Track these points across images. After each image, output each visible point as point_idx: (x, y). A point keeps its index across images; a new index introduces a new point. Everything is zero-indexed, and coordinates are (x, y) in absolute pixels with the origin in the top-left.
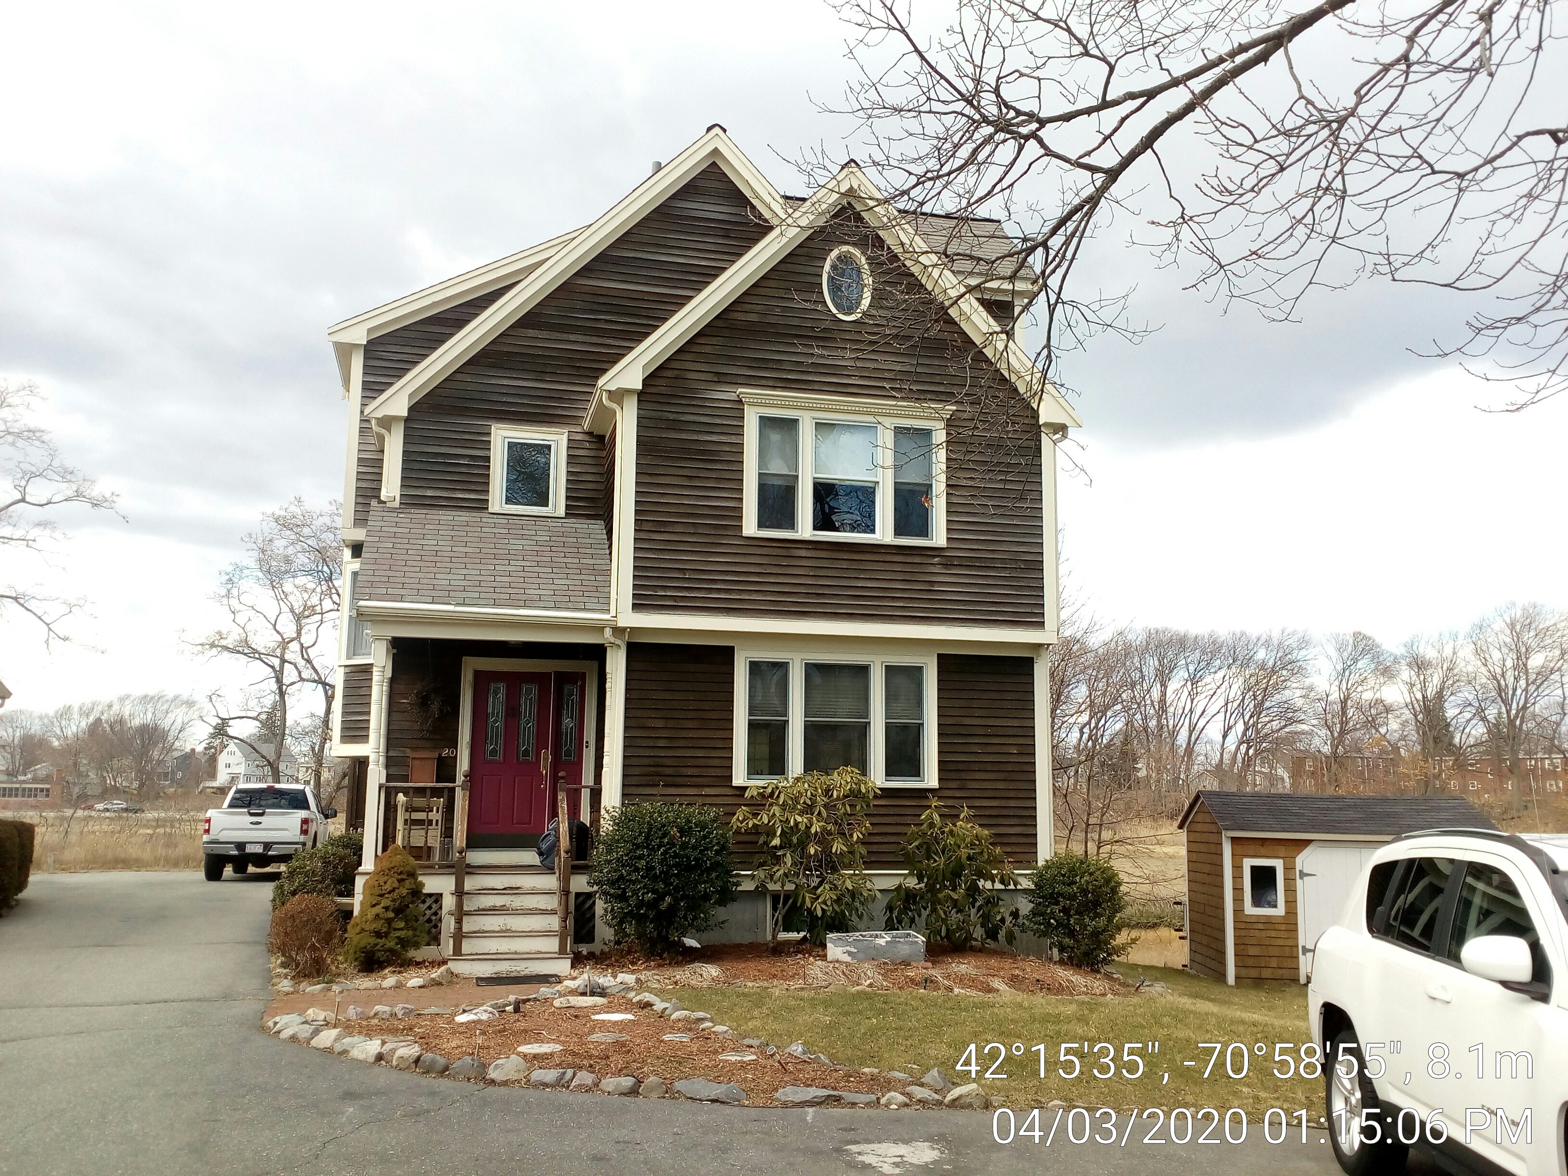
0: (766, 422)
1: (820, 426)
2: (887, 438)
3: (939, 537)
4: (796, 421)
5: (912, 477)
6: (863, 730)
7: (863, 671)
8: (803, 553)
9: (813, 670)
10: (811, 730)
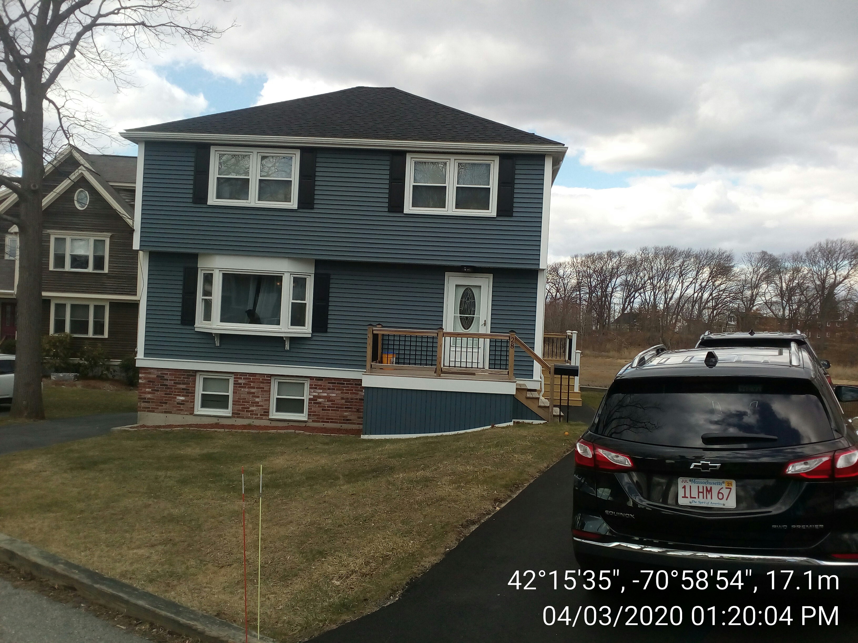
0: (56, 239)
1: (72, 240)
2: (92, 243)
3: (106, 270)
4: (65, 239)
5: (99, 254)
6: (87, 322)
7: (87, 306)
8: (66, 275)
9: (73, 306)
10: (72, 322)
